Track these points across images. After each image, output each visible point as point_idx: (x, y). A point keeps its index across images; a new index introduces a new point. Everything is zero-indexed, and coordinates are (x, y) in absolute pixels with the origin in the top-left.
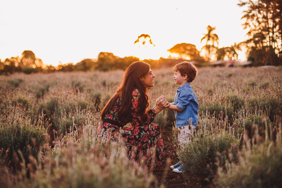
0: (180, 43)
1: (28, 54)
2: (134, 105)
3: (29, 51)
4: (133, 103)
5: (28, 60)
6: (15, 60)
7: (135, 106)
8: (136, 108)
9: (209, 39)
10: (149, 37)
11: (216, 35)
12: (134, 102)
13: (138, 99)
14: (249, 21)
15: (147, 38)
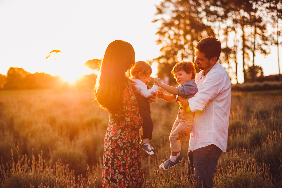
2: (125, 97)
4: (123, 96)
7: (127, 98)
8: (128, 100)
12: (124, 94)
13: (126, 90)
14: (162, 38)
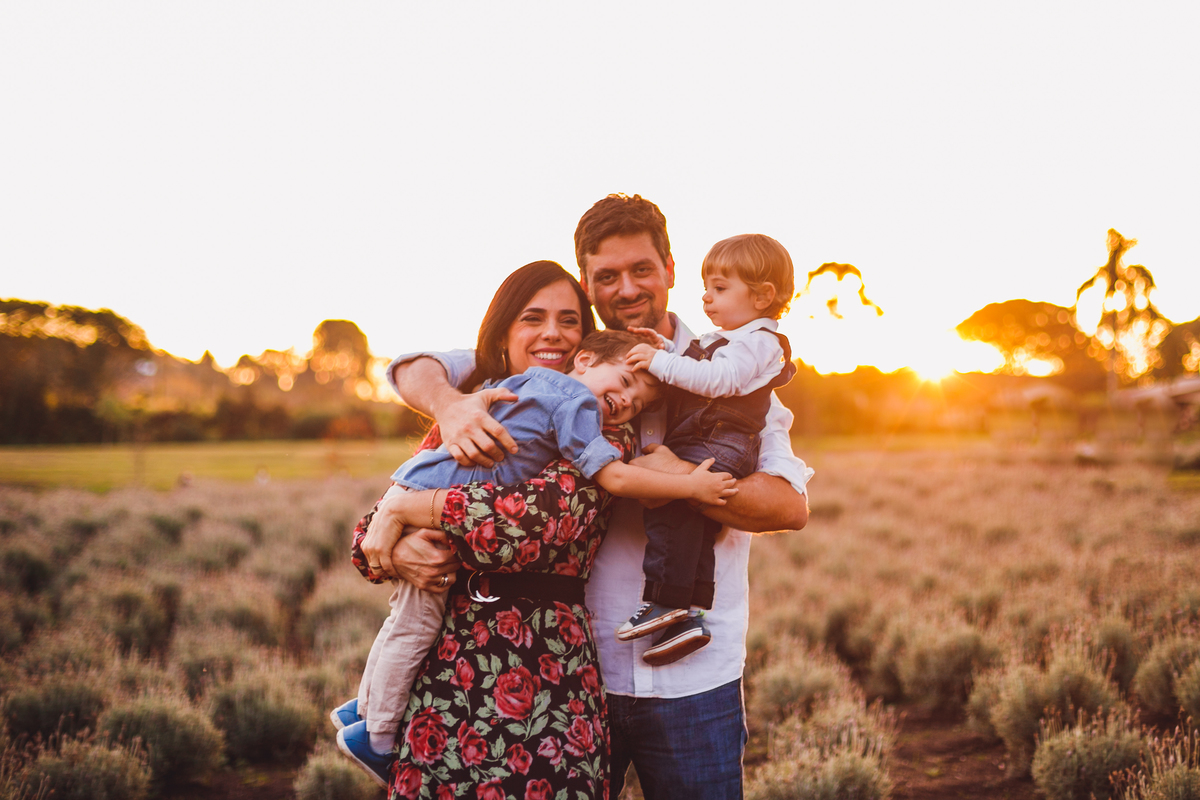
0: (1001, 300)
1: (338, 335)
3: (343, 322)
5: (340, 362)
6: (277, 362)
9: (1112, 289)
10: (858, 273)
11: (1143, 273)
15: (848, 276)
